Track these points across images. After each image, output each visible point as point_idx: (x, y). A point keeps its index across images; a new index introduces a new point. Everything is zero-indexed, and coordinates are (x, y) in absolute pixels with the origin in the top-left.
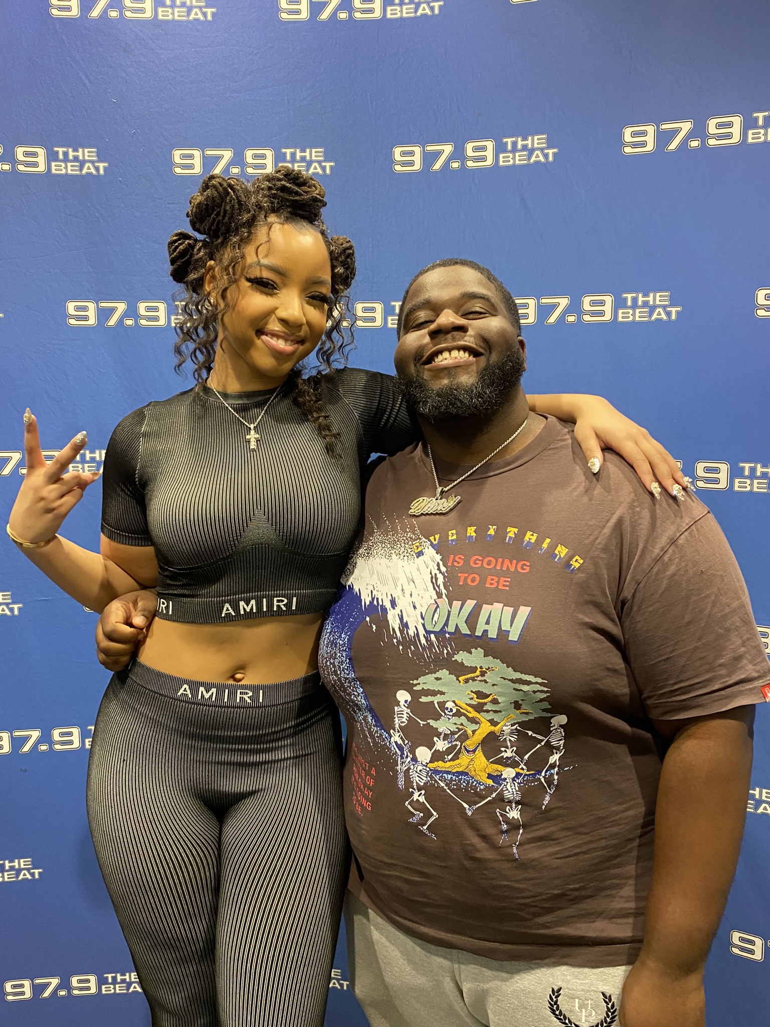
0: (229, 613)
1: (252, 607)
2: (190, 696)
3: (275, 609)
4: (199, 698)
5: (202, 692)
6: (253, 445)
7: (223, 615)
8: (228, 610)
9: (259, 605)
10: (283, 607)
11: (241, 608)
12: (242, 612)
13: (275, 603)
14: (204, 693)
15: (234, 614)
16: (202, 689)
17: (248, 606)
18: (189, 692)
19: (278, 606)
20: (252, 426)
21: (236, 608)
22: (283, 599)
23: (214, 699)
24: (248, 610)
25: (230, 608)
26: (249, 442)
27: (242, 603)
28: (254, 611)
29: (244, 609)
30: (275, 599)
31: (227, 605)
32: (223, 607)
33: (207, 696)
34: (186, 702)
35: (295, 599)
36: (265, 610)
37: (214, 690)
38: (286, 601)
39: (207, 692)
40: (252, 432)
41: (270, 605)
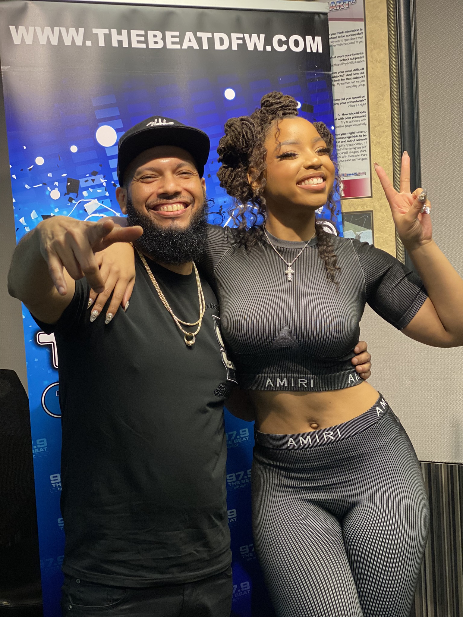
0: (270, 385)
1: (285, 382)
2: (296, 445)
3: (299, 386)
4: (302, 444)
5: (302, 440)
6: (290, 277)
7: (267, 386)
8: (269, 383)
9: (289, 382)
10: (304, 385)
11: (278, 383)
12: (278, 386)
13: (300, 382)
14: (303, 440)
15: (273, 386)
16: (301, 438)
17: (282, 382)
18: (294, 442)
19: (301, 384)
20: (290, 264)
21: (275, 382)
22: (305, 380)
23: (311, 443)
24: (282, 385)
25: (271, 382)
26: (287, 275)
27: (278, 380)
28: (286, 386)
29: (280, 384)
30: (299, 380)
31: (269, 380)
32: (267, 380)
33: (306, 442)
34: (294, 450)
35: (312, 381)
36: (293, 386)
37: (309, 437)
38: (306, 382)
39: (305, 439)
40: (290, 268)
41: (296, 383)
